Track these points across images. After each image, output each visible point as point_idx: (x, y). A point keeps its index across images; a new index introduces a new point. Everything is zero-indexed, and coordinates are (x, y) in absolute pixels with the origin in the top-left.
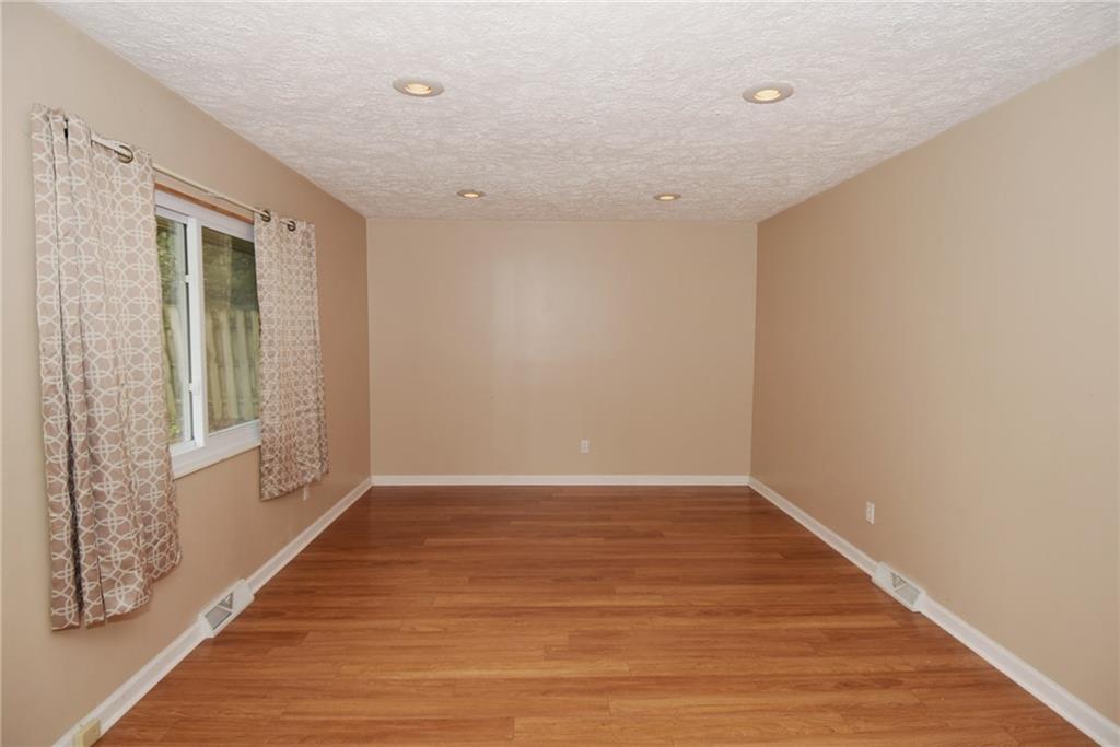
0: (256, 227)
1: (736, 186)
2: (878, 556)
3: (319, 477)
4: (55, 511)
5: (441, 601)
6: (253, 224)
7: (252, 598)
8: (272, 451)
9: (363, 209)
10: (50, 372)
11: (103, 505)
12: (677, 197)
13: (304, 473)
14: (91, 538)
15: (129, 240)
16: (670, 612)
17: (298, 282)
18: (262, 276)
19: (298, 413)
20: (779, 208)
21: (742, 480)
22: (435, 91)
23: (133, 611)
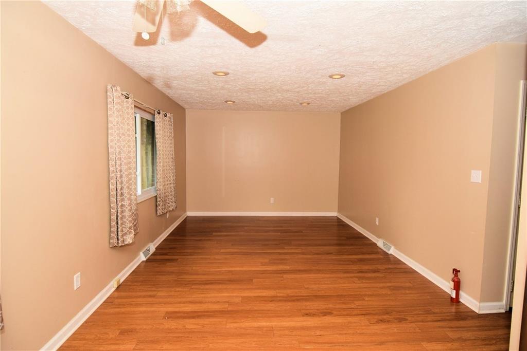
0: (155, 116)
1: (331, 100)
2: (379, 237)
3: (174, 209)
4: (113, 209)
5: (222, 251)
6: (154, 115)
7: (155, 250)
8: (160, 198)
9: (186, 106)
10: (113, 166)
11: (124, 208)
12: (309, 104)
13: (169, 207)
14: (122, 219)
15: (128, 124)
16: (303, 253)
17: (167, 136)
18: (157, 134)
19: (168, 184)
20: (347, 108)
21: (335, 214)
22: (226, 74)
23: (132, 243)
